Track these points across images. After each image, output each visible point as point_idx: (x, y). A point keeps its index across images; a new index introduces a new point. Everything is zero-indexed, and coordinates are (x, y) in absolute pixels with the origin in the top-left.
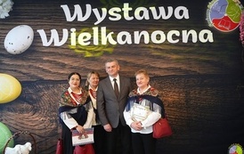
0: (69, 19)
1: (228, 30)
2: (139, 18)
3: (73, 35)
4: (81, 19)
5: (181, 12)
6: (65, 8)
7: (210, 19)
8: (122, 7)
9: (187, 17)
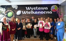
0: (27, 9)
1: (55, 11)
2: (39, 9)
3: (28, 12)
4: (29, 9)
5: (46, 8)
6: (26, 8)
7: (51, 10)
8: (36, 7)
9: (47, 9)
